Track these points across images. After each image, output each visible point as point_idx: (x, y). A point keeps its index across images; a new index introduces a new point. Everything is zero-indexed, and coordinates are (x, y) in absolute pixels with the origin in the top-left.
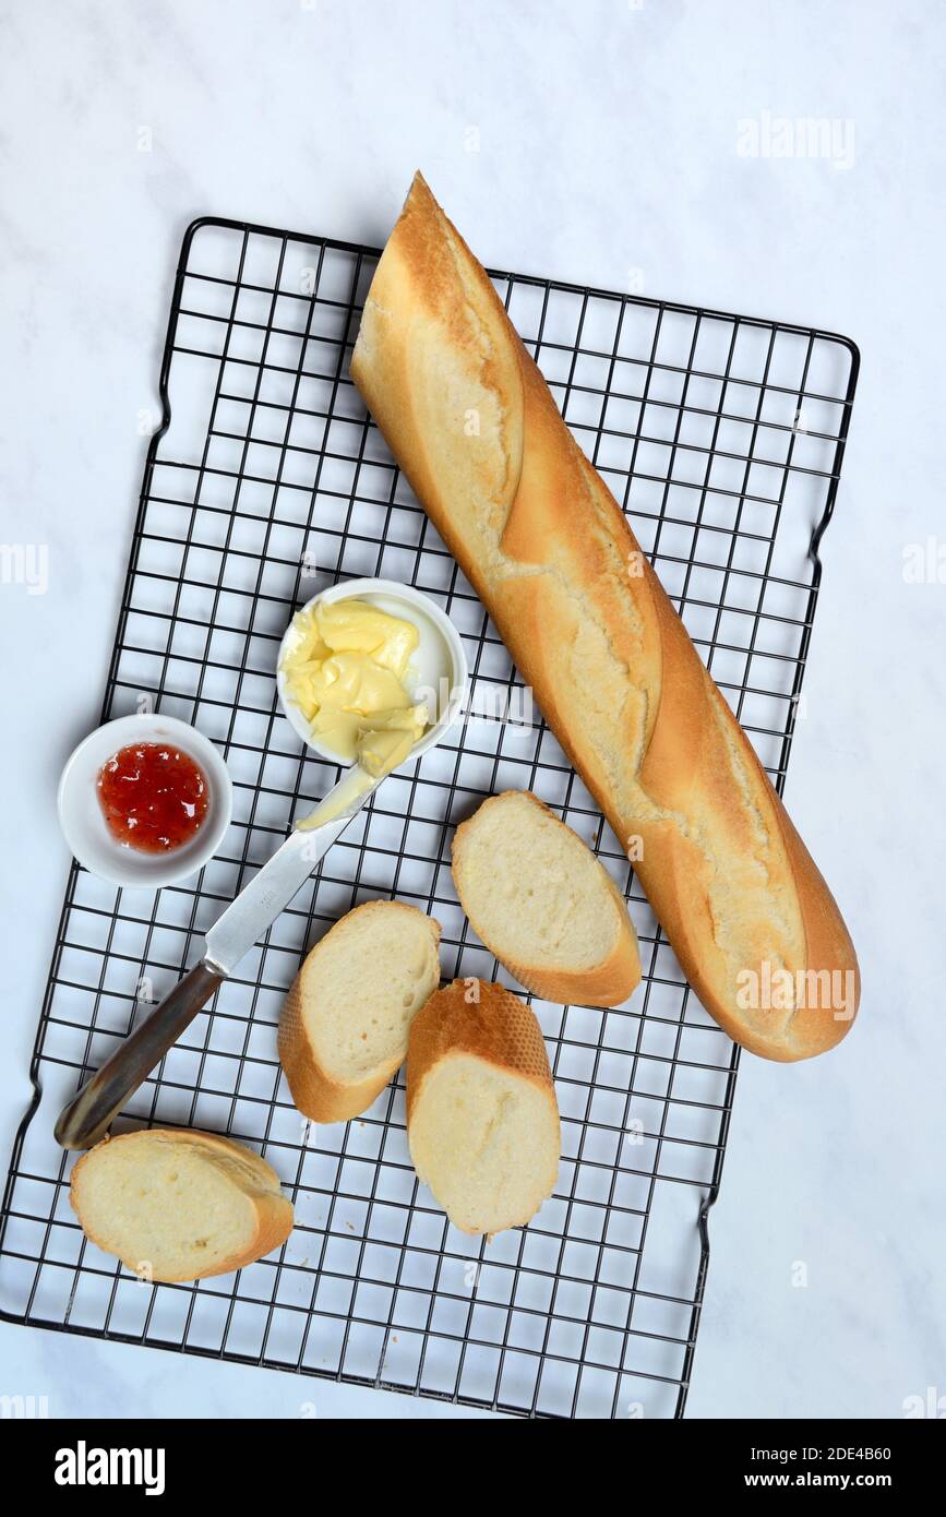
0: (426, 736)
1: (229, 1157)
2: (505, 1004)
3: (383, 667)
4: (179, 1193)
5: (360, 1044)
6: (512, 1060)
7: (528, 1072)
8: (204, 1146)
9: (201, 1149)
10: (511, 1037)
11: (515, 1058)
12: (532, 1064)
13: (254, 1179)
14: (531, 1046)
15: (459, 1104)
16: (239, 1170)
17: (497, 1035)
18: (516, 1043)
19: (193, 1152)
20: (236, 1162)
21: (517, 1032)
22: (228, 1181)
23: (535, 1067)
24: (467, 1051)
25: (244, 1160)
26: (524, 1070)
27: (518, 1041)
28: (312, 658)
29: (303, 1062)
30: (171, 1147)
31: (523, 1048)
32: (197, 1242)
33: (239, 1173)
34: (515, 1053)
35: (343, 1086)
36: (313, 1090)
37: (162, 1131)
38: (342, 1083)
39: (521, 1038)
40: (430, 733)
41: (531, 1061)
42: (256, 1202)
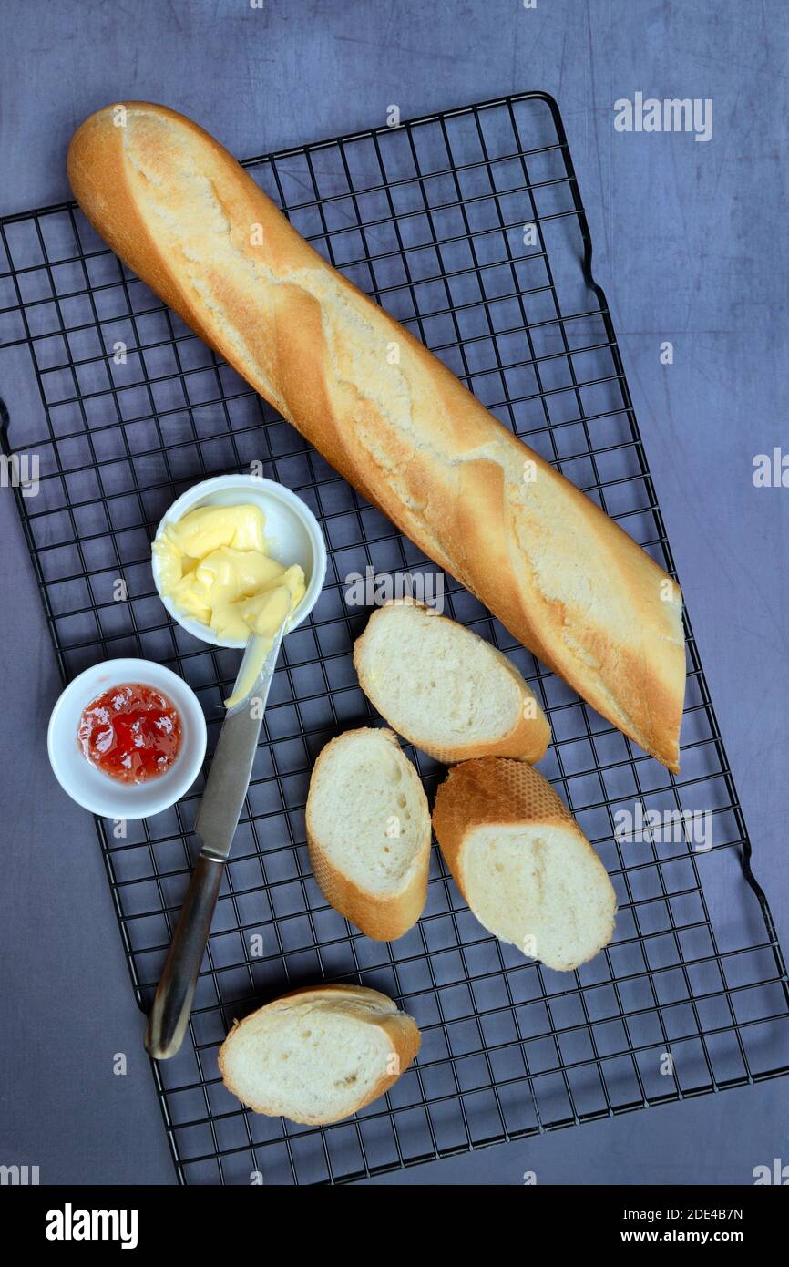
0: (309, 587)
1: (345, 1000)
2: (501, 770)
3: (246, 551)
4: (315, 1045)
5: (387, 859)
6: (524, 813)
7: (541, 817)
8: (321, 998)
9: (320, 1002)
10: (516, 793)
11: (526, 810)
12: (542, 809)
13: (374, 1008)
14: (537, 794)
15: (499, 868)
16: (359, 1006)
17: (502, 798)
18: (522, 797)
19: (315, 1008)
20: (352, 1001)
21: (520, 788)
22: (354, 1021)
23: (547, 810)
24: (481, 823)
25: (358, 996)
26: (537, 817)
27: (524, 794)
28: (185, 573)
29: (353, 900)
30: (293, 1012)
31: (530, 798)
32: (347, 1079)
33: (359, 1009)
34: (524, 806)
35: (395, 899)
36: (374, 917)
37: (281, 1000)
38: (393, 896)
39: (525, 791)
40: (311, 584)
41: (541, 806)
42: (383, 1027)
